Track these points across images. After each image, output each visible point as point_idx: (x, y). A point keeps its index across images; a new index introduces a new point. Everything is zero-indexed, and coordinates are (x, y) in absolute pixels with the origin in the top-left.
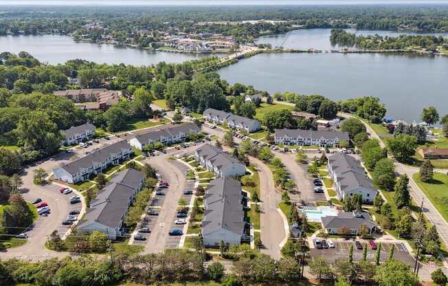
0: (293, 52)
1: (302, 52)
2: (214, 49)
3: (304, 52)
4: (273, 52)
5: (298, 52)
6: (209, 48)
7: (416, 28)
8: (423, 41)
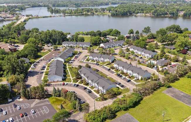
0: (44, 17)
1: (47, 17)
2: (5, 19)
3: (49, 17)
4: (34, 18)
5: (46, 17)
6: (2, 18)
7: (75, 6)
8: (88, 10)
